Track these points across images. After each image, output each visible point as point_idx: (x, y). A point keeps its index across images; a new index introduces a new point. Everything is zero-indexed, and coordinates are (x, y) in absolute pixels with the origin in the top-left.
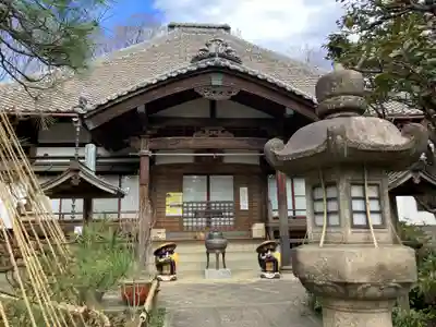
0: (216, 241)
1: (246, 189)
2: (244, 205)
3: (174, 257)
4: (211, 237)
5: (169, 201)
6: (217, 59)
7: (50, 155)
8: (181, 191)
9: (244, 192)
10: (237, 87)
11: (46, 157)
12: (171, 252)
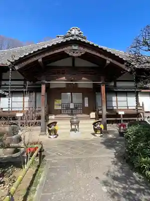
0: (75, 120)
1: (87, 98)
2: (87, 105)
3: (56, 127)
4: (72, 119)
5: (56, 103)
6: (75, 37)
7: (7, 84)
8: (61, 99)
9: (86, 99)
10: (85, 50)
11: (5, 85)
12: (55, 126)
